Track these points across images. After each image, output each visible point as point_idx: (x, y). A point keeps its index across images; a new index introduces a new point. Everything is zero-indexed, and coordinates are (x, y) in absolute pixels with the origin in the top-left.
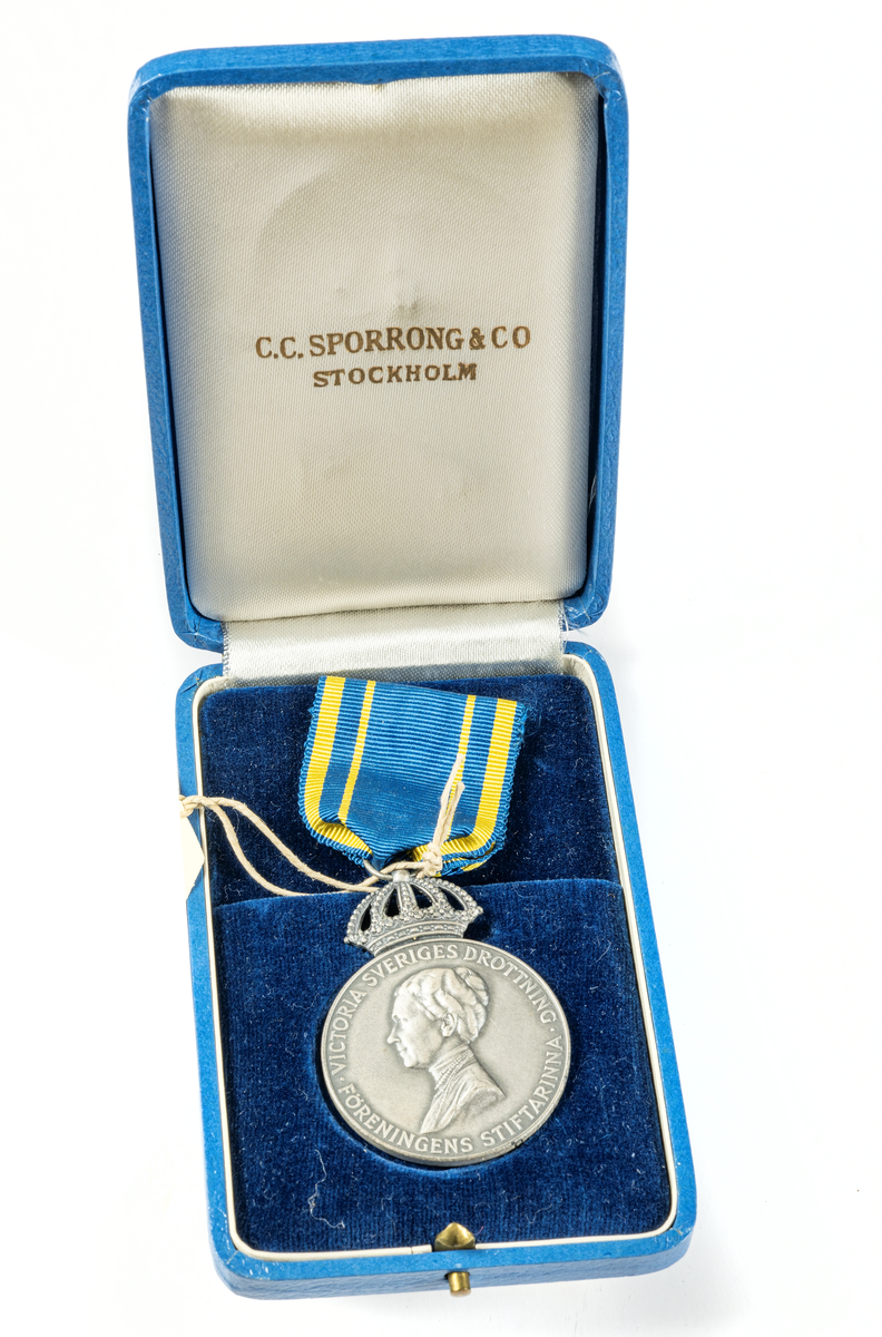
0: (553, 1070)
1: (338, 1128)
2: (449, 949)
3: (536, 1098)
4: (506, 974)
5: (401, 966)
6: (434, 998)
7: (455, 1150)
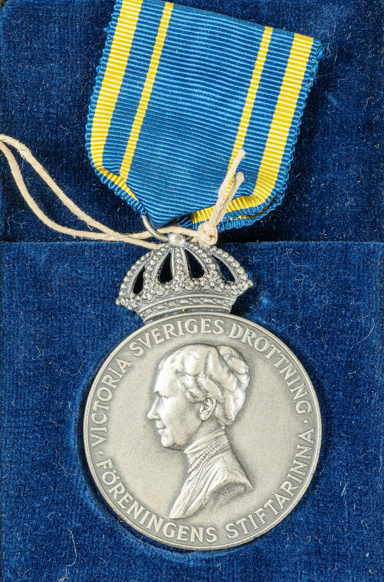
0: (302, 465)
1: (93, 505)
2: (216, 323)
3: (282, 493)
4: (268, 356)
5: (168, 337)
6: (196, 381)
7: (201, 539)
